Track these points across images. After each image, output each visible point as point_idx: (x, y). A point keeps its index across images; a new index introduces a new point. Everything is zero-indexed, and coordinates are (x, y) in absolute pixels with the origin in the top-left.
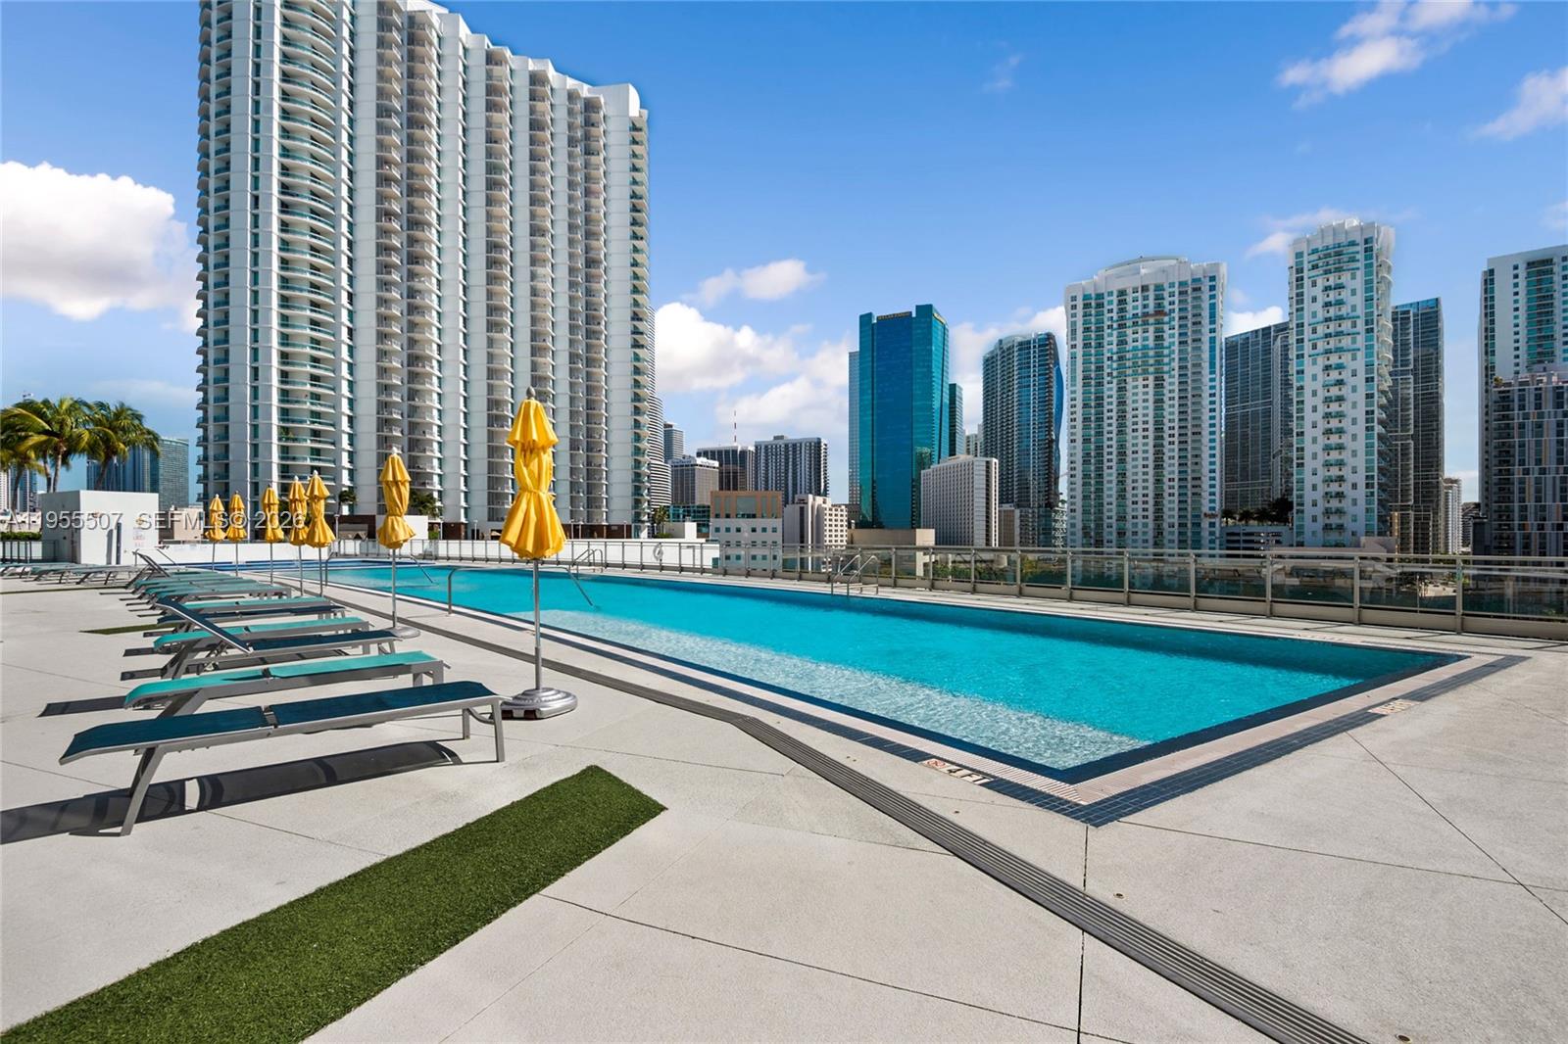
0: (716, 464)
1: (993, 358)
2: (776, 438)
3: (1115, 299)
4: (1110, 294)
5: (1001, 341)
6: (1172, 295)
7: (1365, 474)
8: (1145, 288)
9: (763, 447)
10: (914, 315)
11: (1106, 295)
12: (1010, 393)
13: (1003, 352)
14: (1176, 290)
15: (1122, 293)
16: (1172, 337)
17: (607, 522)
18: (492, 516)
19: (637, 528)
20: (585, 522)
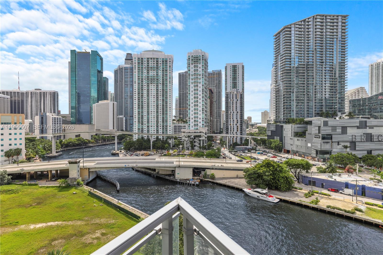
0: (9, 97)
1: (117, 70)
3: (146, 60)
4: (145, 59)
5: (119, 66)
6: (160, 61)
8: (154, 59)
9: (30, 93)
10: (91, 53)
11: (144, 59)
12: (122, 82)
13: (120, 69)
16: (160, 73)
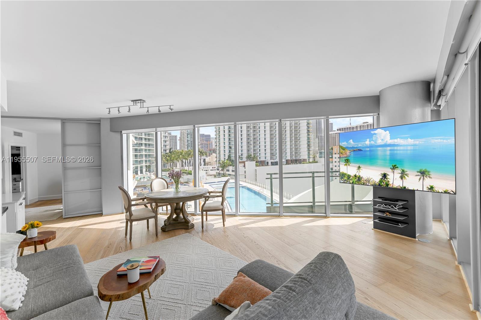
17: (300, 159)
18: (271, 158)
19: (309, 160)
20: (294, 159)
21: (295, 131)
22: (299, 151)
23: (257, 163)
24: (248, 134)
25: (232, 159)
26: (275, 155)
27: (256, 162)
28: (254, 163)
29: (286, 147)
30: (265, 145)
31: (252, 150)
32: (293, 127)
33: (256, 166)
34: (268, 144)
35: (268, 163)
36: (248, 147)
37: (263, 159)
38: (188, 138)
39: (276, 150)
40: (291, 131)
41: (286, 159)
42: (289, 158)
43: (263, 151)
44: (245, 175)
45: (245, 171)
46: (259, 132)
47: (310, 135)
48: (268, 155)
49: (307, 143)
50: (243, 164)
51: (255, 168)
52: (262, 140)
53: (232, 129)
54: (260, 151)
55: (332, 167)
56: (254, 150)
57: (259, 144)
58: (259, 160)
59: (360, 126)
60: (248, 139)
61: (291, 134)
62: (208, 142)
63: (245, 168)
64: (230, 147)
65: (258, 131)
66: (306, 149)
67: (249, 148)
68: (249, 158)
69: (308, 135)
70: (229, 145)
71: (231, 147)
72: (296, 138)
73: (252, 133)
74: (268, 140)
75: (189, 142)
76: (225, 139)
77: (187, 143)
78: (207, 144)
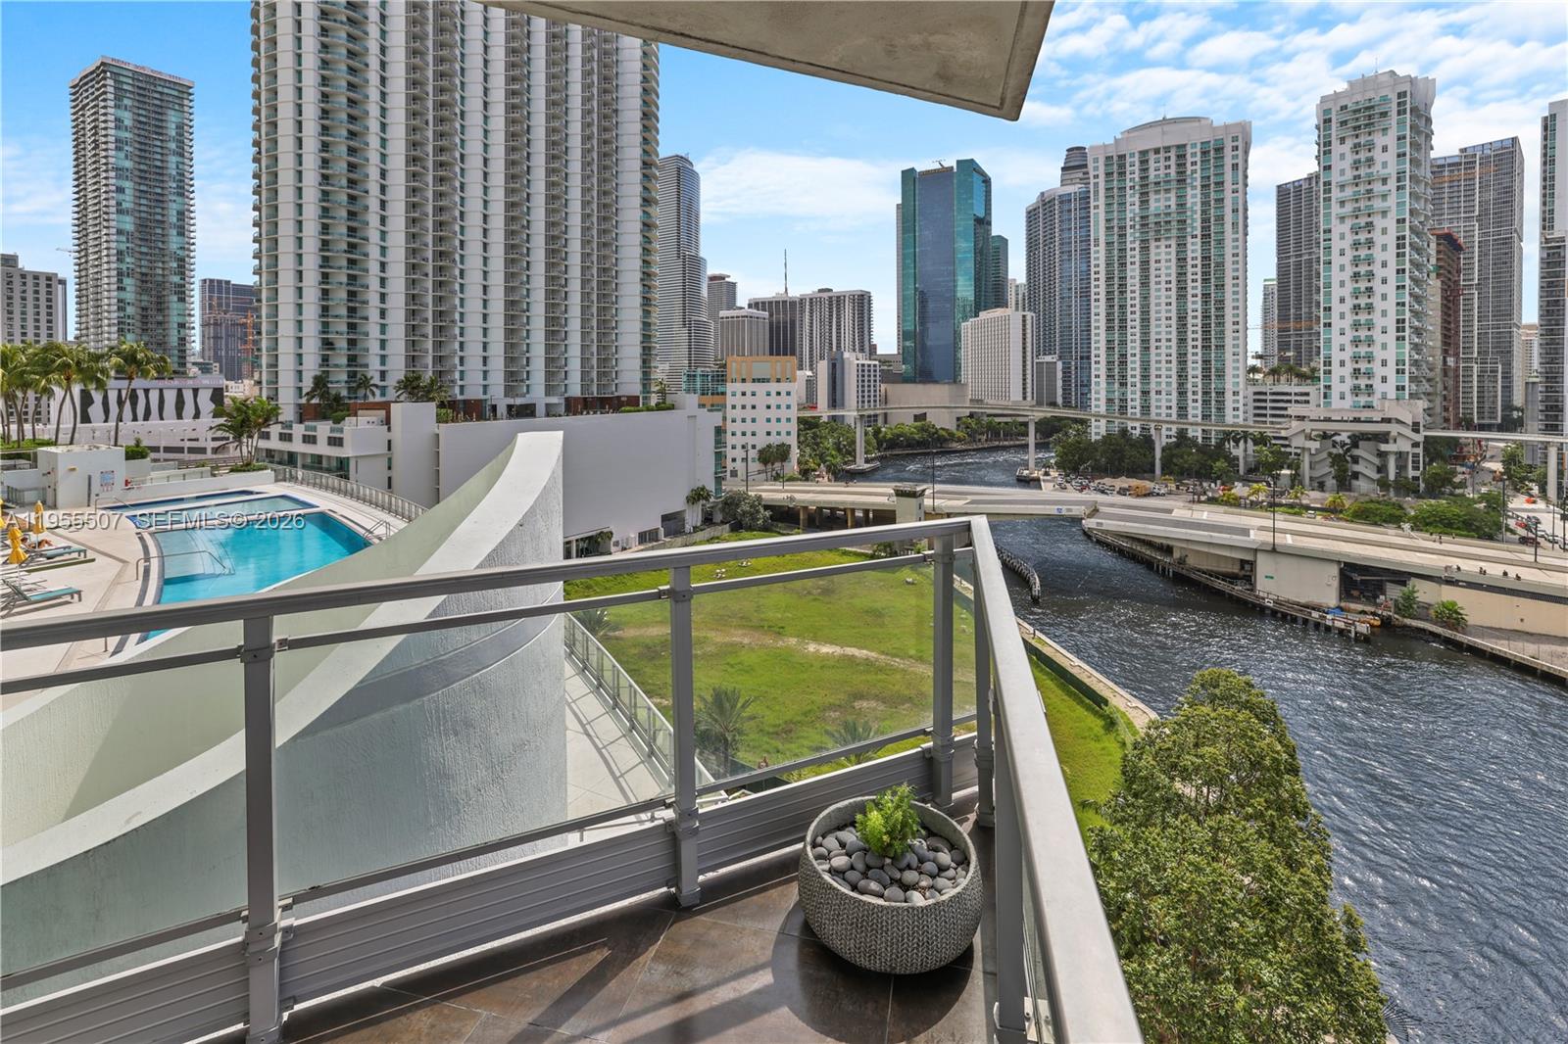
0: (766, 314)
1: (1035, 210)
2: (820, 291)
3: (1136, 159)
4: (1132, 155)
6: (1194, 155)
7: (1395, 318)
8: (1167, 149)
9: (808, 300)
10: (955, 170)
11: (1128, 157)
12: (1052, 246)
13: (1045, 205)
14: (1198, 150)
15: (1144, 153)
16: (1194, 196)
17: (616, 394)
18: (509, 391)
19: (645, 398)
20: (595, 395)
21: (602, 297)
22: (613, 367)
23: (443, 411)
24: (413, 295)
25: (333, 392)
26: (522, 381)
27: (442, 405)
28: (431, 408)
29: (566, 351)
30: (484, 340)
31: (430, 358)
32: (595, 284)
33: (438, 421)
34: (497, 336)
35: (494, 408)
36: (412, 345)
37: (474, 393)
38: (119, 289)
39: (528, 362)
40: (585, 296)
41: (566, 395)
42: (575, 391)
43: (474, 364)
44: (390, 459)
45: (389, 441)
46: (462, 292)
47: (653, 315)
48: (497, 379)
49: (642, 342)
50: (383, 412)
51: (433, 427)
52: (474, 322)
53: (340, 268)
54: (462, 364)
55: (721, 424)
56: (439, 360)
57: (462, 335)
58: (459, 397)
59: (811, 299)
60: (412, 314)
61: (584, 309)
62: (246, 317)
63: (389, 429)
64: (328, 344)
65: (457, 287)
66: (638, 362)
67: (414, 351)
68: (413, 388)
69: (646, 313)
70: (324, 332)
71: (332, 344)
72: (602, 323)
73: (431, 291)
74: (497, 322)
75: (130, 310)
76: (304, 307)
77: (115, 315)
78: (244, 325)
